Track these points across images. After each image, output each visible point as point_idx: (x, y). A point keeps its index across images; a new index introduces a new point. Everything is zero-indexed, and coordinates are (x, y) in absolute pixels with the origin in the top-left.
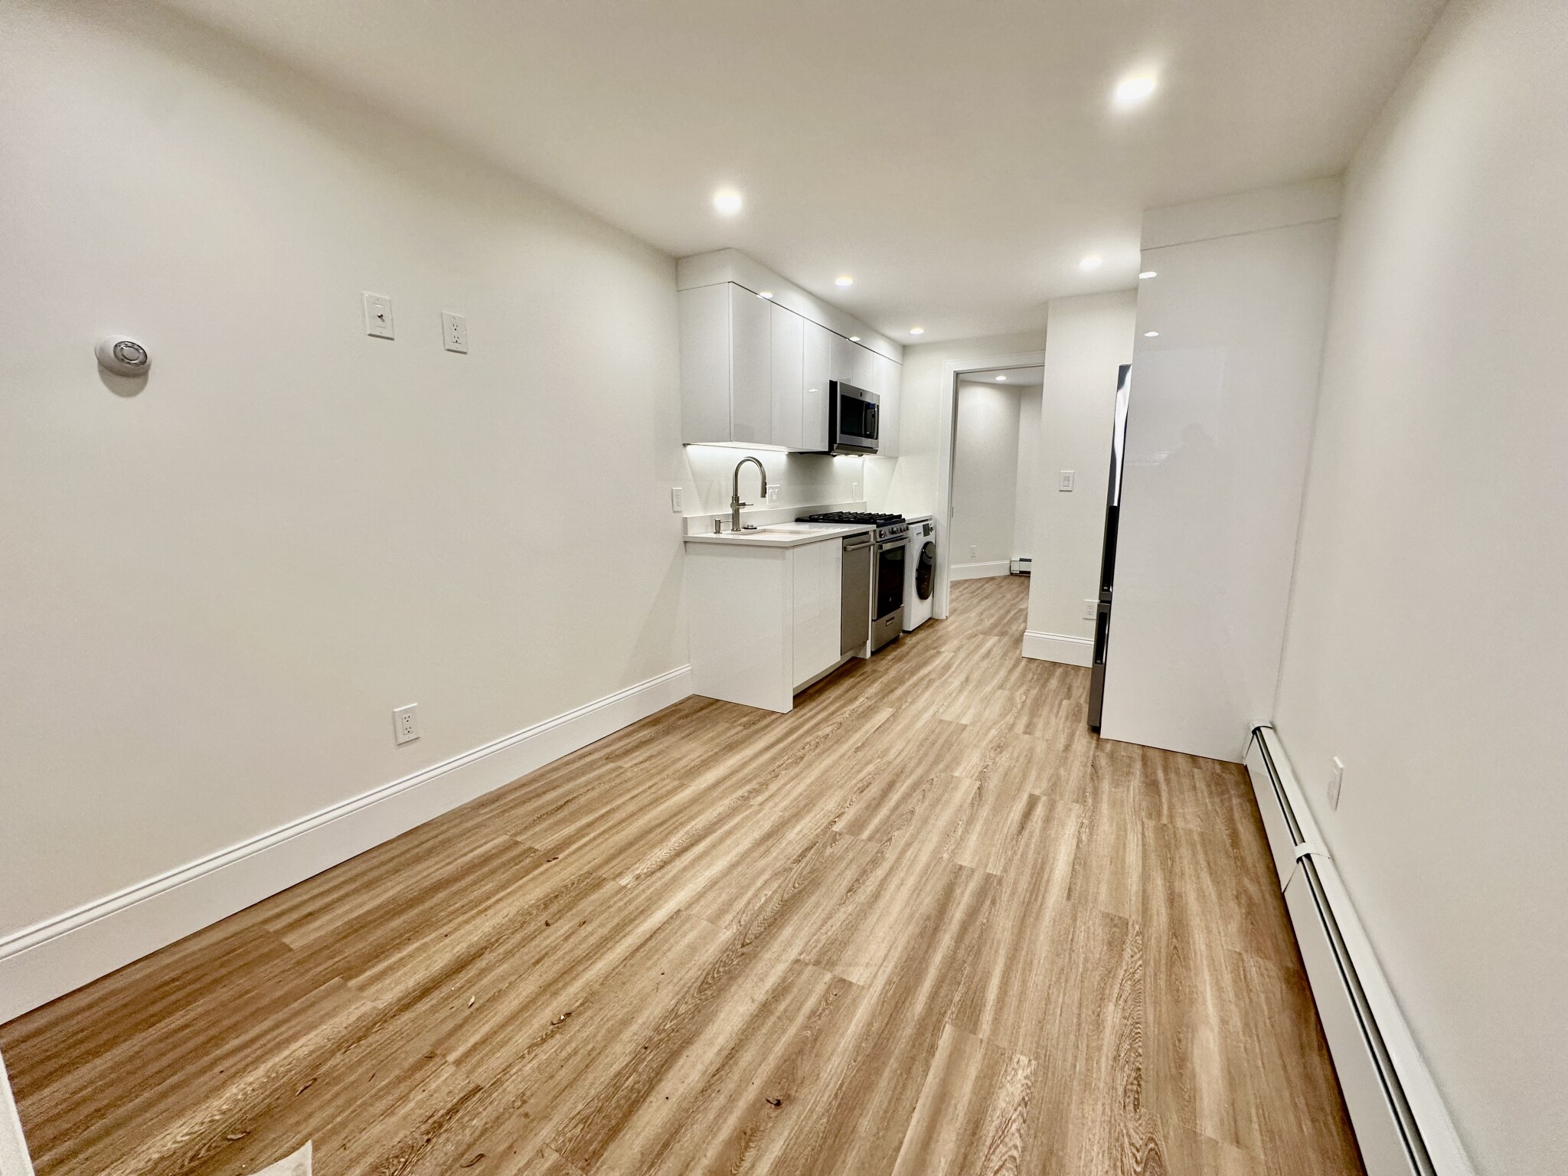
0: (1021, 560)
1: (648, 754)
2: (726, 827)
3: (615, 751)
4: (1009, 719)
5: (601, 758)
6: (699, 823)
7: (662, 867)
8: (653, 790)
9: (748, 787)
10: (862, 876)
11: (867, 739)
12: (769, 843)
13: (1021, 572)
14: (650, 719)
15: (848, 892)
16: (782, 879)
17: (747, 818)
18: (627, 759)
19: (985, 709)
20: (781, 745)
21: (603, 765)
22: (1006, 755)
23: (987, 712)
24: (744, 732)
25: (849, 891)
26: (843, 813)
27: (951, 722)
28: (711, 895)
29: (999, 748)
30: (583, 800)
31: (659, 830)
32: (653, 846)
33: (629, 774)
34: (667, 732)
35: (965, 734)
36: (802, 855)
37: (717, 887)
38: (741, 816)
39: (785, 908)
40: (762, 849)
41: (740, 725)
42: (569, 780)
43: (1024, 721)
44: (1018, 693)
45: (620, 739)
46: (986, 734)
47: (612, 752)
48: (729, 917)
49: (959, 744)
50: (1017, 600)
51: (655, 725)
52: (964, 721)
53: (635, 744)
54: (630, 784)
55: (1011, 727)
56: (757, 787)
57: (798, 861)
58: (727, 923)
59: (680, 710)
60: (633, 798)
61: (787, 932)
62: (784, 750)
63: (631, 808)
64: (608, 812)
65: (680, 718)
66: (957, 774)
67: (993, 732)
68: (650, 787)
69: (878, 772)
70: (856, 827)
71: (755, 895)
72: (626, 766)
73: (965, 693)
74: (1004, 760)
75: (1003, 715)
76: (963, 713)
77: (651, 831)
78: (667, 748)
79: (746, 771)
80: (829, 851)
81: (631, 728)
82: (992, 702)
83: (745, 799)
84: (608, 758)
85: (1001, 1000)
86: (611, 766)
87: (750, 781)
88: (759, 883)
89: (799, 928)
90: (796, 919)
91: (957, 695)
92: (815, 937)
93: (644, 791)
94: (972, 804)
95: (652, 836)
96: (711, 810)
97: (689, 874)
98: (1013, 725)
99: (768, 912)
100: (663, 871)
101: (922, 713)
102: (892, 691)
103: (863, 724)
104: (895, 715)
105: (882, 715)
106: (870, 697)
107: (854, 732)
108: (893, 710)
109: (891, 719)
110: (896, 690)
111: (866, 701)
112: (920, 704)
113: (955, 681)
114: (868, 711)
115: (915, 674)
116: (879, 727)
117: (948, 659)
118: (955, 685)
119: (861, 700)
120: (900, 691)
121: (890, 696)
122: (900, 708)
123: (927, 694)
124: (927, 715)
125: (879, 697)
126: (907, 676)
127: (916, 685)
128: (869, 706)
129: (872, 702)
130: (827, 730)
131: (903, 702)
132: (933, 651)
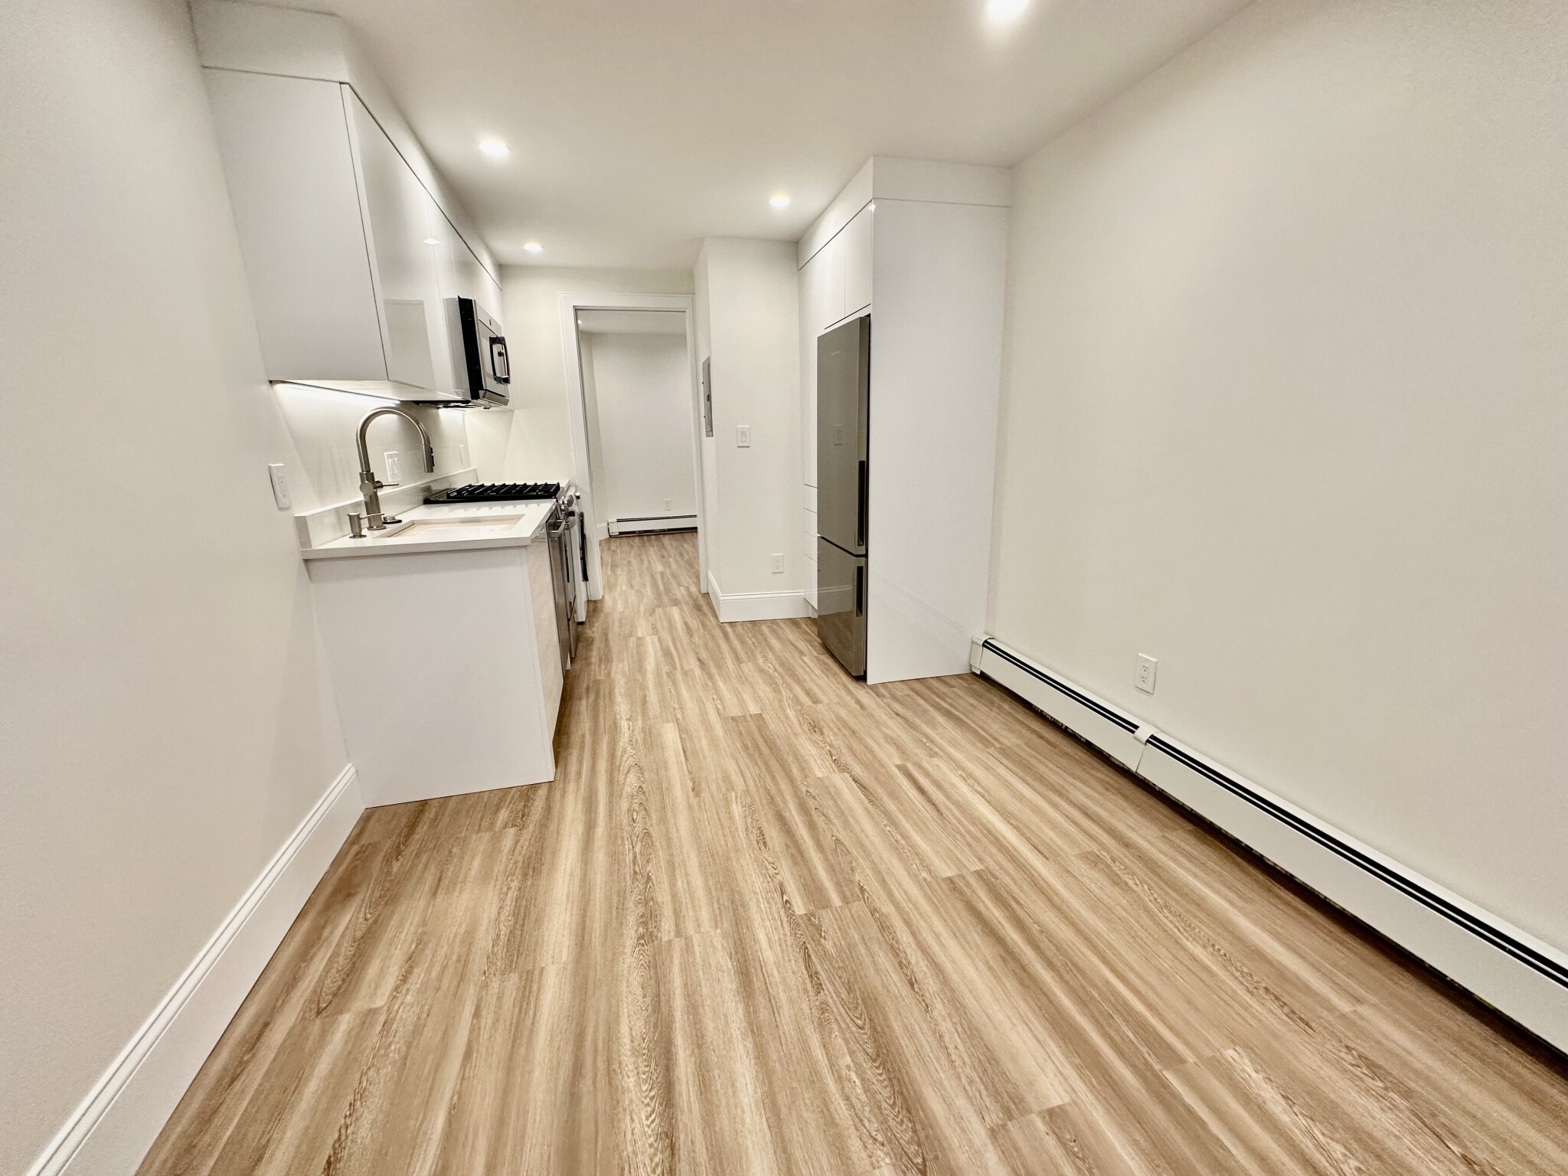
0: (619, 521)
1: (398, 954)
2: (679, 1002)
3: (321, 981)
4: (785, 692)
5: (304, 1020)
6: (632, 1026)
7: (672, 1148)
8: (487, 1018)
9: (631, 920)
10: (898, 955)
11: (690, 773)
12: (757, 984)
13: (620, 533)
14: (328, 890)
15: (913, 988)
16: (835, 1026)
17: (685, 968)
18: (365, 988)
19: (754, 690)
20: (600, 830)
21: (324, 1034)
22: (828, 733)
23: (761, 693)
24: (526, 835)
25: (912, 985)
26: (781, 885)
27: (743, 716)
28: (794, 1133)
29: (815, 728)
30: (364, 1132)
31: (586, 1085)
32: (613, 1121)
33: (406, 1016)
34: (390, 898)
35: (771, 725)
36: (813, 975)
37: (784, 1111)
38: (676, 970)
39: (889, 1066)
40: (761, 1001)
41: (505, 826)
42: (279, 1112)
43: (799, 690)
44: (760, 662)
45: (305, 955)
46: (787, 717)
47: (317, 993)
48: (854, 1145)
49: (779, 739)
50: (646, 562)
51: (349, 896)
52: (753, 710)
53: (347, 950)
54: (431, 1034)
55: (797, 701)
56: (641, 910)
57: (819, 987)
58: (864, 1155)
59: (374, 847)
60: (468, 1055)
61: (934, 1103)
62: (613, 838)
63: (487, 1079)
64: (450, 1121)
65: (388, 861)
66: (818, 773)
67: (790, 713)
68: (477, 1014)
69: (750, 809)
70: (814, 892)
71: (839, 1079)
72: (380, 1002)
74: (833, 738)
75: (776, 691)
76: (742, 702)
77: (573, 1097)
78: (424, 923)
79: (598, 895)
80: (829, 945)
81: (306, 924)
82: (750, 679)
83: (648, 937)
84: (325, 1007)
85: (1150, 1006)
86: (345, 1022)
87: (622, 909)
88: (819, 1054)
89: (938, 1086)
90: (917, 1072)
92: (963, 1079)
93: (474, 1030)
94: (871, 802)
95: (586, 1102)
96: (624, 988)
97: (723, 1121)
98: (795, 697)
99: (884, 1094)
100: (683, 1153)
101: (705, 717)
102: (644, 701)
103: (663, 755)
104: (683, 731)
105: (670, 735)
106: (630, 716)
107: (666, 770)
108: (674, 725)
109: (683, 736)
110: (647, 698)
111: (631, 723)
112: (691, 707)
113: (692, 668)
114: (648, 736)
115: (645, 672)
116: (684, 752)
117: (658, 645)
118: (698, 672)
119: (624, 724)
120: (653, 698)
121: (650, 707)
122: (677, 720)
123: (684, 692)
124: (713, 717)
125: (640, 713)
126: (640, 677)
127: (660, 685)
128: (643, 730)
129: (640, 723)
130: (632, 781)
131: (672, 710)
132: (633, 639)
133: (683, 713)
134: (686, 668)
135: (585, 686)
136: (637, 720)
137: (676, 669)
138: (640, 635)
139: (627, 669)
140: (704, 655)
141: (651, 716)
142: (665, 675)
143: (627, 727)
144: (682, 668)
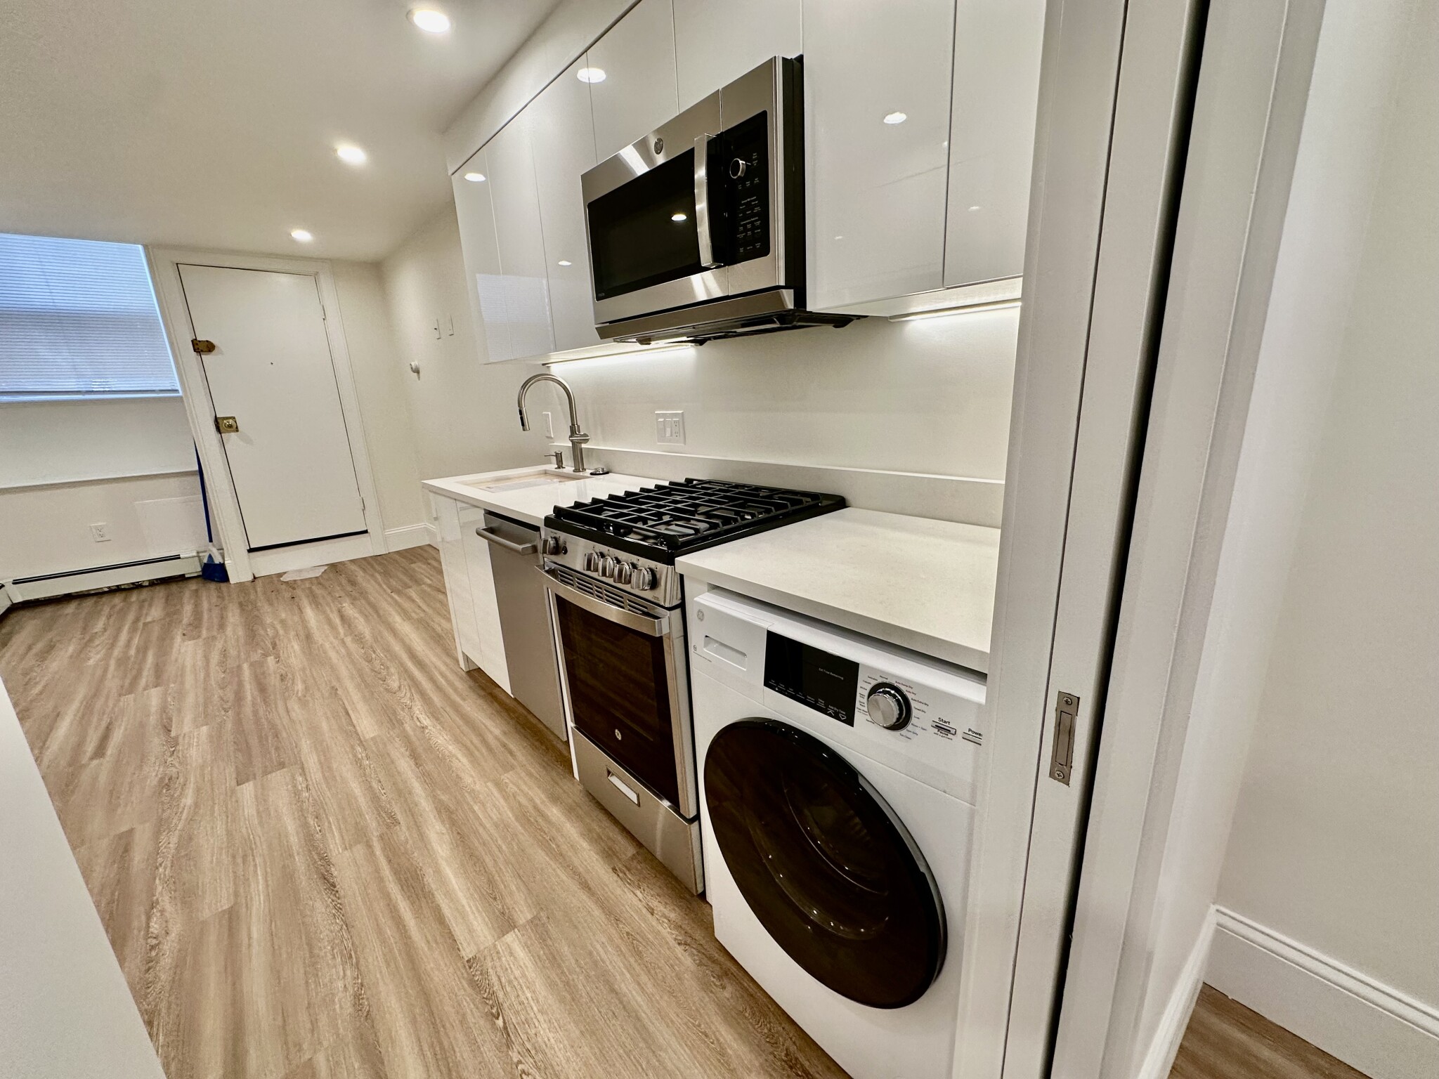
4: (171, 841)
19: (229, 833)
22: (153, 781)
23: (220, 829)
27: (266, 773)
29: (166, 784)
35: (230, 771)
43: (138, 857)
44: (175, 930)
46: (198, 790)
49: (228, 756)
52: (248, 790)
55: (161, 826)
66: (205, 729)
67: (188, 800)
73: (294, 840)
74: (153, 774)
75: (187, 839)
76: (262, 799)
82: (225, 859)
91: (305, 825)
94: (170, 719)
98: (157, 834)
101: (322, 758)
102: (415, 756)
103: (369, 705)
104: (351, 733)
105: (367, 725)
106: (423, 732)
107: (364, 697)
108: (364, 738)
109: (351, 728)
110: (412, 763)
111: (418, 724)
112: (346, 770)
113: (347, 853)
114: (393, 718)
115: (439, 812)
116: (347, 713)
117: (447, 911)
118: (335, 846)
119: (426, 721)
120: (405, 765)
121: (403, 750)
122: (361, 743)
123: (356, 788)
124: (312, 762)
125: (414, 739)
126: (444, 798)
127: (403, 793)
128: (401, 723)
129: (408, 728)
130: (394, 683)
131: (371, 755)
132: (523, 914)
133: (355, 756)
134: (359, 850)
135: (519, 754)
136: (414, 730)
137: (381, 837)
138: (510, 938)
139: (476, 808)
140: (320, 908)
141: (397, 739)
142: (399, 817)
143: (422, 719)
144: (369, 846)
